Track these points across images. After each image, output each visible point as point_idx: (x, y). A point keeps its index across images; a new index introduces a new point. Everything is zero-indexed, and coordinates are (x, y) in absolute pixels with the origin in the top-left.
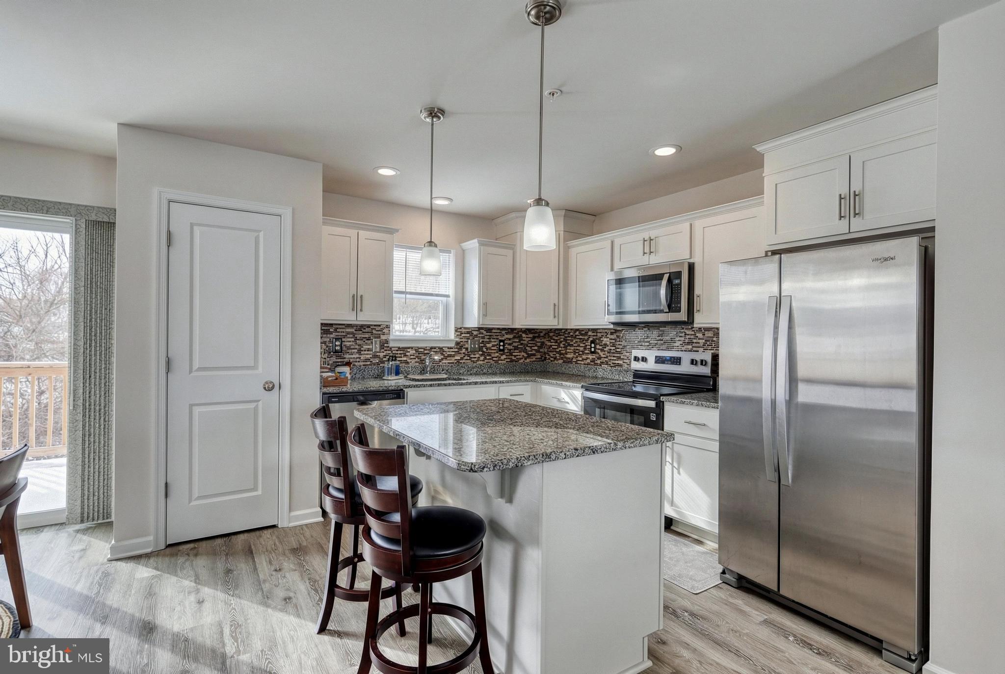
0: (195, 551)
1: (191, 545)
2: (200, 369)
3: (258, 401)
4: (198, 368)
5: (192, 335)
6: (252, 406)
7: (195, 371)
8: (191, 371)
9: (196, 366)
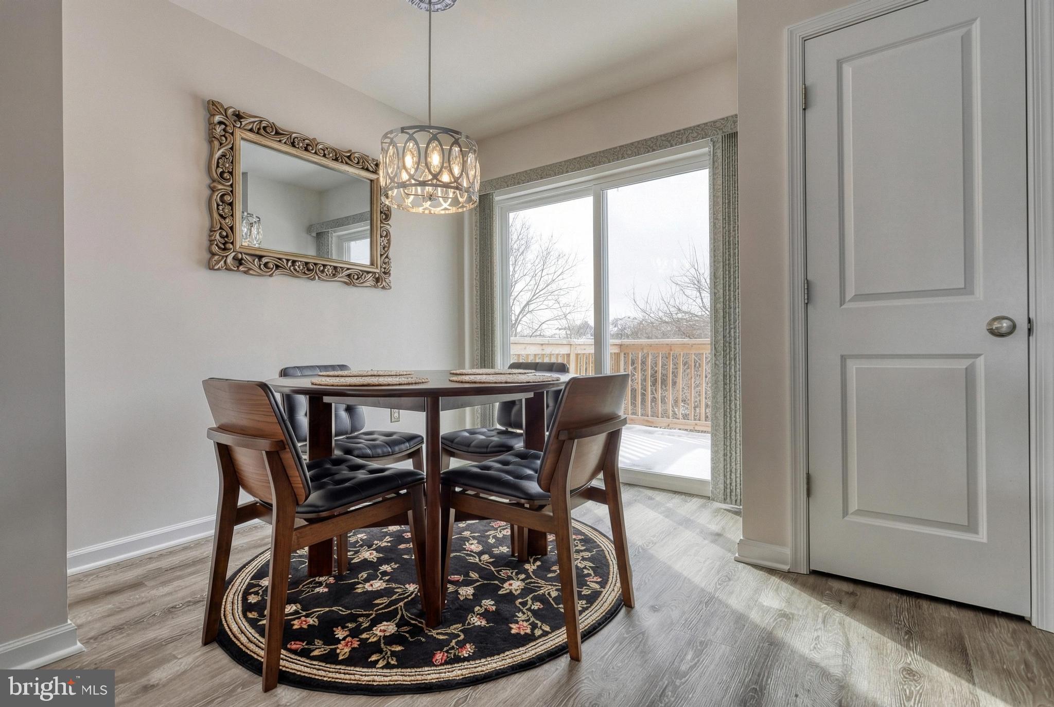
0: (852, 599)
1: (846, 587)
2: (858, 297)
3: (977, 356)
4: (855, 295)
5: (844, 241)
6: (964, 364)
7: (849, 301)
8: (842, 302)
9: (850, 293)
